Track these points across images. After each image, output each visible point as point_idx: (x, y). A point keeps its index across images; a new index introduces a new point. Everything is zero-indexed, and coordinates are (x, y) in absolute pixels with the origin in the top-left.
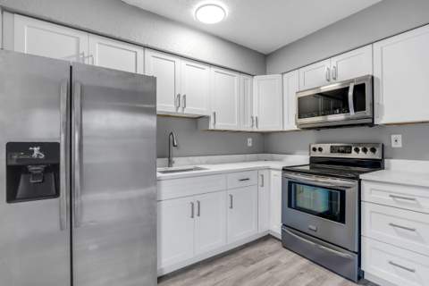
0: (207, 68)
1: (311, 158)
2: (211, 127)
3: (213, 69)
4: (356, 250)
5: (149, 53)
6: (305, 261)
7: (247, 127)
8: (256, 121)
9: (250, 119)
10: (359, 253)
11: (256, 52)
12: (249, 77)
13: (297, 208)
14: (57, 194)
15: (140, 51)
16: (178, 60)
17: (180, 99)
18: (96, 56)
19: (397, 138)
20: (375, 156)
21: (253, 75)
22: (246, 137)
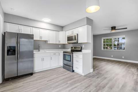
0: (47, 30)
1: (71, 50)
2: (48, 43)
3: (49, 31)
4: (72, 66)
7: (58, 43)
8: (59, 41)
10: (73, 67)
11: (60, 26)
12: (58, 32)
13: (66, 60)
14: (15, 55)
15: (32, 28)
16: (40, 29)
17: (41, 37)
18: (22, 30)
19: (83, 45)
20: (80, 49)
21: (59, 31)
22: (59, 45)
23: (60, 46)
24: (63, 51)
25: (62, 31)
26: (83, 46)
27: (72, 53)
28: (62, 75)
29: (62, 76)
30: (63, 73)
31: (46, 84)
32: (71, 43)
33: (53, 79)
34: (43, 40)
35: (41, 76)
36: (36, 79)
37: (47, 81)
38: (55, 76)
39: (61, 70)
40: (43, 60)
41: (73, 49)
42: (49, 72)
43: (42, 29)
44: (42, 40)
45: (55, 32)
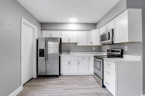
0: (76, 31)
1: (108, 54)
2: (78, 45)
3: (78, 31)
5: (62, 31)
6: (96, 81)
7: (89, 45)
9: (90, 43)
10: (103, 80)
13: (96, 68)
14: (44, 56)
15: (61, 31)
16: (69, 31)
17: (69, 40)
18: (53, 34)
19: (126, 47)
20: (120, 53)
21: (91, 30)
22: (93, 47)
23: (94, 49)
24: (93, 55)
25: (96, 29)
26: (126, 49)
27: (102, 59)
28: (84, 87)
29: (84, 89)
30: (89, 85)
31: (59, 93)
32: (107, 44)
33: (71, 89)
34: (72, 42)
35: (64, 81)
36: (57, 82)
37: (64, 90)
38: (76, 86)
39: (90, 79)
40: (69, 63)
41: (110, 52)
42: (74, 78)
43: (70, 31)
44: (70, 42)
45: (86, 31)
